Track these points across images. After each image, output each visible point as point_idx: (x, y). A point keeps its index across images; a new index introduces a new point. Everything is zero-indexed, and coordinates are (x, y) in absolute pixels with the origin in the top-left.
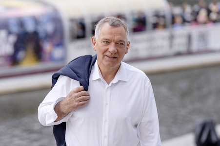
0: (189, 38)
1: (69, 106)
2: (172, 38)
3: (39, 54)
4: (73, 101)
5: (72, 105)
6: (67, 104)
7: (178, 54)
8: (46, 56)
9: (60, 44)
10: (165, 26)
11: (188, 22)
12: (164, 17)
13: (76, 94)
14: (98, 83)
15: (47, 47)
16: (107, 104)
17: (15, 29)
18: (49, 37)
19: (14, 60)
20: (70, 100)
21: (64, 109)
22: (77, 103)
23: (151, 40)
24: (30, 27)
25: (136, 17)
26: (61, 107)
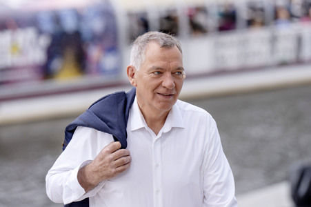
0: (299, 41)
1: (100, 174)
2: (274, 40)
3: (82, 62)
4: (107, 167)
5: (105, 173)
6: (97, 171)
7: (283, 64)
8: (92, 66)
9: (113, 48)
10: (263, 24)
11: (297, 17)
12: (262, 10)
13: (111, 156)
14: (140, 134)
15: (94, 53)
16: (157, 166)
17: (48, 26)
18: (97, 38)
19: (46, 72)
20: (101, 165)
21: (92, 178)
22: (113, 170)
23: (244, 43)
24: (70, 24)
25: (222, 10)
26: (87, 176)
